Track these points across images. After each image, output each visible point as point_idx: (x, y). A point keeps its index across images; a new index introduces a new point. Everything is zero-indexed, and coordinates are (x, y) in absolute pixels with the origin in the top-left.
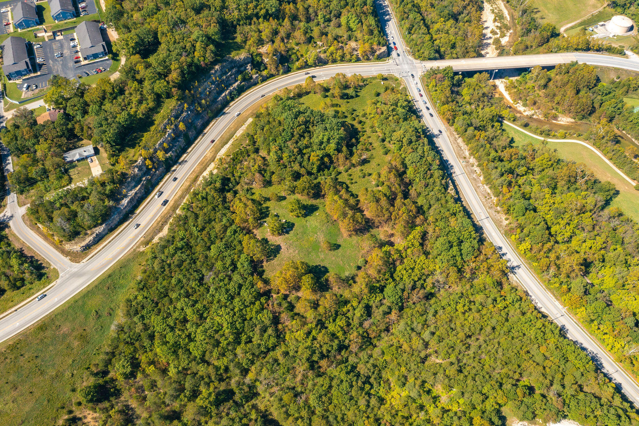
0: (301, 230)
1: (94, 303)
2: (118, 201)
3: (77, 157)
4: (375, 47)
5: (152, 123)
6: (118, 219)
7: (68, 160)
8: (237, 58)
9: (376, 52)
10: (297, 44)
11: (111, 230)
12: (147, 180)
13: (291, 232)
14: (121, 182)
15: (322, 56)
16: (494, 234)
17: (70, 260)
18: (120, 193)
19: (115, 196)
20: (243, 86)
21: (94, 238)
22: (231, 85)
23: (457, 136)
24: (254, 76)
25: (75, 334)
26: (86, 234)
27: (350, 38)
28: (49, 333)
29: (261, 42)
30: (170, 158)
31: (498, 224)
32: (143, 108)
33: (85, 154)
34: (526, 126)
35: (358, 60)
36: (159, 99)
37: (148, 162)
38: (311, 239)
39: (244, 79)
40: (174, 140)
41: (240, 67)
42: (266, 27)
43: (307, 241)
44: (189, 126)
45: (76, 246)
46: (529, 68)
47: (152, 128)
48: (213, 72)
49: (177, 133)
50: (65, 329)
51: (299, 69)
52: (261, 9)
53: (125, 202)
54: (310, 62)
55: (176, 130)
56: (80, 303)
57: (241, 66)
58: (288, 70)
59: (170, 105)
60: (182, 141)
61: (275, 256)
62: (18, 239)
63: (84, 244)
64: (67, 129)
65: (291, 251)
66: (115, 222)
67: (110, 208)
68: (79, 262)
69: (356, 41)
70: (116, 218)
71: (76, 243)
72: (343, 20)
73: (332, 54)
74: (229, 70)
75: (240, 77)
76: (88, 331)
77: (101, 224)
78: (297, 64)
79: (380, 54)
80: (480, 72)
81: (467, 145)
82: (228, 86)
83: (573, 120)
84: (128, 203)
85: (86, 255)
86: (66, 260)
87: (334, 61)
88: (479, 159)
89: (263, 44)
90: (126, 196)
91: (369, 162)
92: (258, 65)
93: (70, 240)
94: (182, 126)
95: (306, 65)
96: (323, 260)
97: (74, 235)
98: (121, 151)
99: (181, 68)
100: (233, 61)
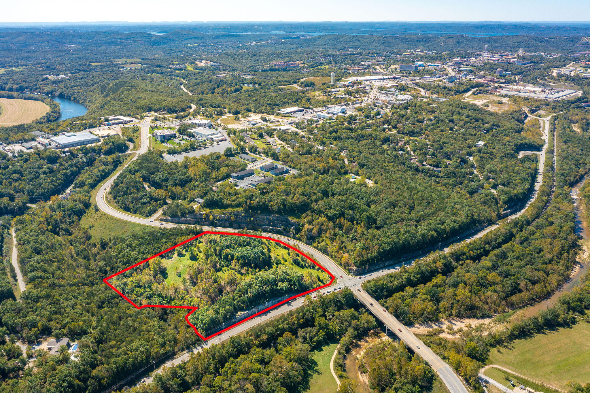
0: (182, 260)
2: (183, 216)
5: (225, 209)
6: (177, 221)
7: (196, 200)
8: (290, 219)
9: (350, 266)
11: (172, 222)
12: (197, 220)
13: (179, 258)
14: (189, 212)
15: (329, 250)
18: (186, 215)
19: (183, 214)
20: (282, 232)
21: (165, 219)
22: (276, 227)
24: (291, 233)
27: (348, 252)
28: (123, 224)
30: (216, 224)
32: (229, 202)
33: (200, 201)
35: (341, 264)
36: (238, 205)
37: (204, 215)
39: (284, 230)
41: (289, 224)
44: (236, 221)
45: (161, 217)
47: (222, 210)
48: (272, 215)
50: (125, 227)
51: (314, 247)
53: (184, 219)
56: (136, 225)
57: (290, 224)
59: (240, 209)
60: (227, 223)
61: (166, 259)
62: (161, 208)
64: (208, 192)
65: (171, 262)
66: (174, 221)
67: (177, 215)
69: (350, 255)
70: (176, 220)
71: (163, 217)
74: (281, 221)
75: (283, 227)
76: (126, 232)
77: (171, 217)
79: (351, 269)
82: (273, 226)
86: (155, 218)
87: (332, 257)
89: (310, 224)
90: (186, 218)
91: (242, 275)
92: (298, 230)
94: (233, 218)
96: (171, 274)
97: (166, 215)
98: (206, 207)
100: (287, 219)
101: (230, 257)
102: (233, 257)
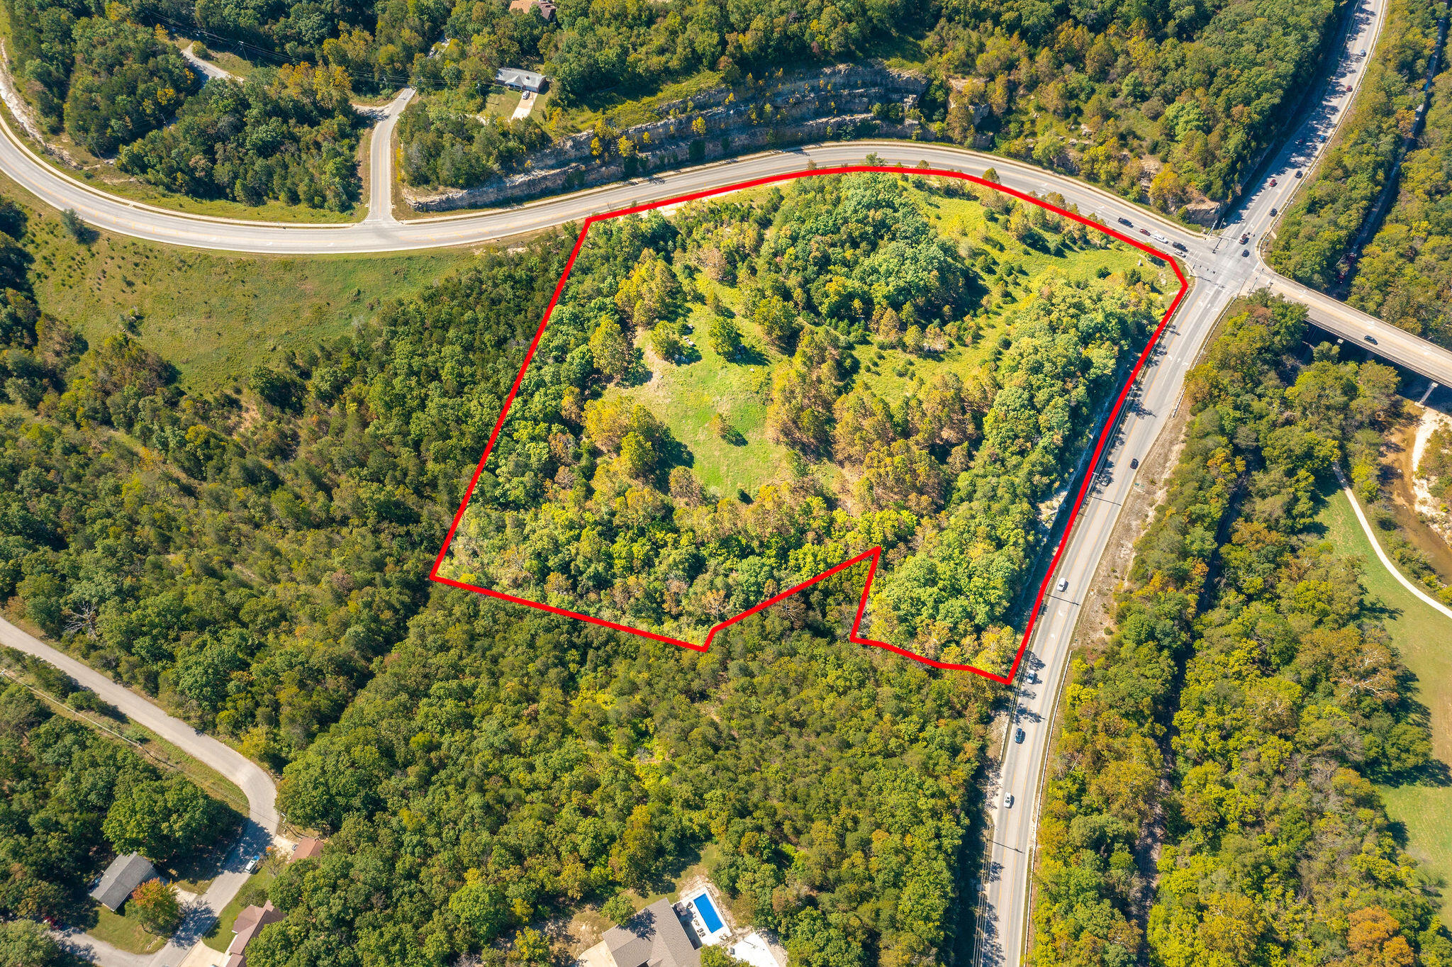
0: (703, 374)
1: (365, 279)
2: (511, 171)
3: (512, 81)
4: (1193, 191)
5: (653, 92)
6: (492, 197)
7: (501, 78)
8: (894, 71)
9: (1190, 201)
10: (1040, 109)
11: (474, 206)
12: (577, 169)
13: (684, 367)
14: (532, 147)
15: (1073, 154)
16: (1054, 637)
17: (394, 210)
18: (521, 163)
19: (510, 161)
20: (876, 126)
21: (441, 201)
22: (852, 112)
23: (1182, 437)
24: (908, 122)
25: (315, 300)
26: (436, 189)
27: (1154, 150)
28: (288, 277)
29: (966, 67)
30: (644, 162)
31: (1083, 625)
32: (656, 61)
33: (526, 82)
34: (1385, 525)
35: (1142, 200)
36: (693, 64)
37: (595, 143)
38: (706, 398)
39: (883, 115)
40: (672, 139)
41: (891, 91)
42: (998, 45)
43: (697, 397)
44: (713, 132)
45: (413, 197)
47: (646, 100)
48: (828, 71)
49: (682, 132)
50: (308, 286)
51: (1009, 155)
52: (1011, 9)
53: (519, 179)
54: (1037, 153)
55: (684, 126)
56: (350, 266)
57: (897, 90)
58: (989, 147)
59: (706, 80)
60: (684, 149)
61: (633, 385)
62: (368, 148)
63: (423, 200)
64: (531, 34)
65: (661, 393)
66: (486, 199)
67: (491, 173)
68: (400, 220)
69: (1164, 161)
70: (491, 193)
71: (416, 193)
72: (1170, 111)
73: (1094, 160)
74: (864, 85)
75: (877, 107)
76: (332, 309)
77: (462, 188)
78: (1017, 144)
79: (1195, 212)
81: (1182, 462)
82: (841, 112)
84: (522, 184)
85: (416, 217)
86: (390, 206)
87: (1092, 178)
88: (1172, 499)
89: (968, 73)
90: (527, 172)
91: (941, 360)
92: (931, 105)
93: (413, 185)
94: (698, 124)
96: (697, 443)
97: (420, 180)
98: (572, 104)
99: (768, 32)
100: (883, 73)
101: (857, 304)
102: (868, 302)
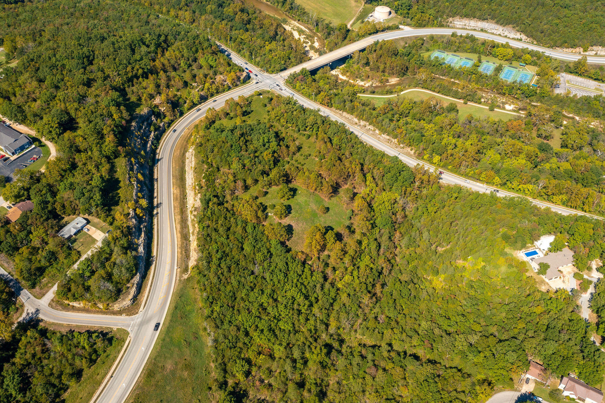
0: (298, 207)
1: (178, 334)
3: (73, 231)
4: (238, 74)
5: (118, 181)
6: (144, 266)
7: (66, 236)
8: (142, 113)
9: (240, 78)
10: (178, 90)
11: (144, 277)
12: (145, 227)
13: (292, 211)
14: (130, 234)
15: (202, 93)
16: (411, 162)
17: (127, 315)
18: (134, 243)
20: (158, 134)
21: (136, 288)
22: (149, 136)
23: (341, 112)
24: (161, 125)
25: (179, 366)
26: (128, 288)
27: (215, 73)
28: (158, 376)
29: (151, 96)
30: (148, 204)
31: (408, 154)
33: (79, 226)
34: (373, 93)
35: (229, 88)
36: (111, 161)
38: (309, 210)
39: (156, 130)
40: (142, 189)
42: (149, 84)
43: (307, 213)
44: (144, 175)
45: (126, 302)
46: (348, 56)
47: (121, 184)
48: (133, 128)
49: (140, 183)
50: (169, 366)
51: (189, 109)
52: (138, 70)
53: (141, 249)
54: (195, 101)
55: (139, 181)
56: (168, 339)
57: (148, 119)
58: (182, 114)
59: (121, 163)
60: (146, 190)
61: (292, 234)
63: (131, 296)
64: (49, 212)
65: (301, 225)
66: (144, 269)
67: (135, 258)
68: (137, 313)
69: (221, 74)
70: (142, 265)
71: (123, 299)
72: (202, 61)
73: (208, 89)
74: (143, 125)
75: (152, 128)
76: (188, 359)
78: (186, 105)
79: (244, 78)
80: (323, 67)
81: (352, 114)
83: (398, 79)
84: (144, 249)
85: (139, 306)
86: (124, 317)
87: (212, 95)
88: (367, 120)
89: (153, 97)
90: (139, 244)
91: (301, 148)
92: (159, 115)
93: (117, 300)
94: (140, 177)
95: (194, 105)
98: (110, 210)
99: (112, 130)
100: (141, 116)
